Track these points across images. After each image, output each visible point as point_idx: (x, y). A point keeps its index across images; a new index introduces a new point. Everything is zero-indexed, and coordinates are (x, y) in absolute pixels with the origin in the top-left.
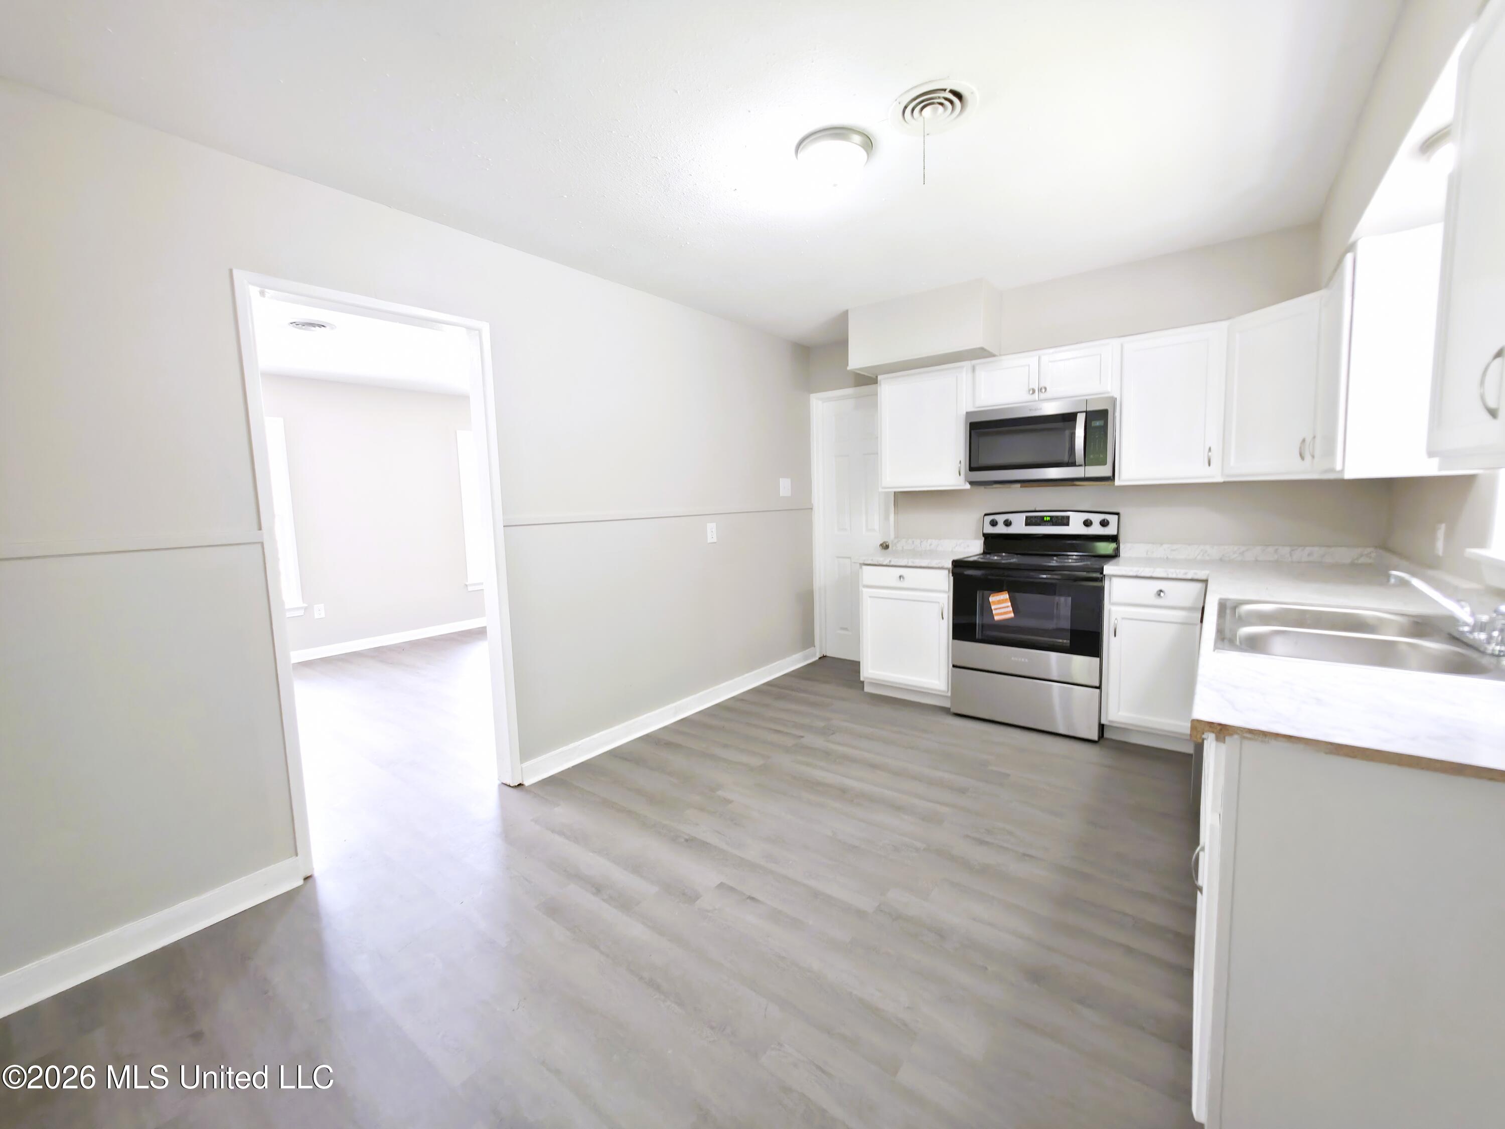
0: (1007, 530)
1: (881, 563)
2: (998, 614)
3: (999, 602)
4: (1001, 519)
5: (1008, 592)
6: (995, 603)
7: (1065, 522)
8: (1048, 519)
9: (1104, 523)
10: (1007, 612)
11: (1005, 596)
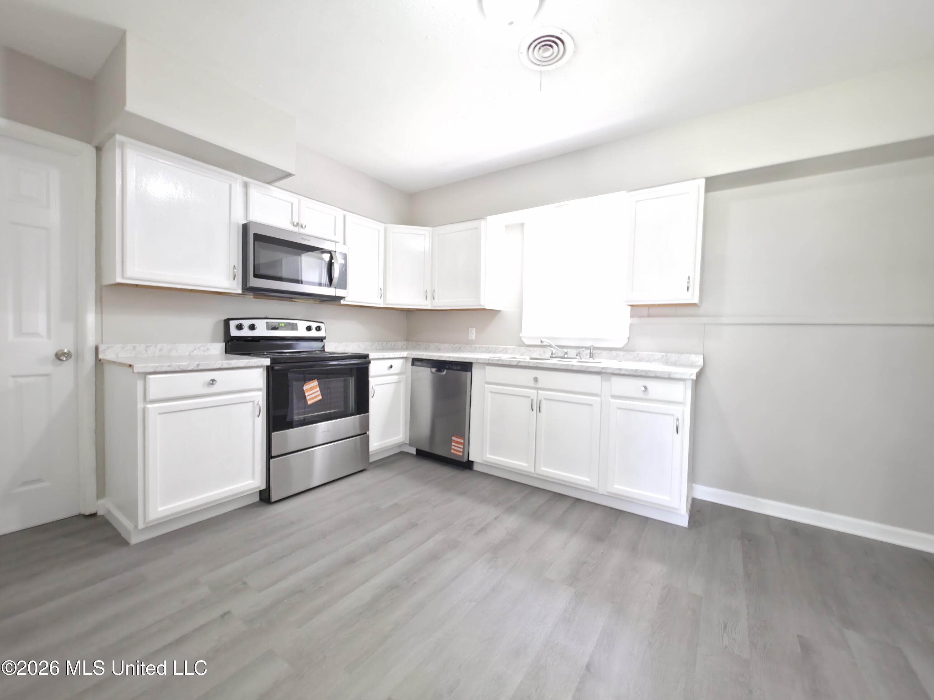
0: (253, 333)
1: (184, 368)
2: (310, 399)
3: (311, 389)
4: (246, 323)
5: (317, 380)
6: (308, 390)
7: (294, 327)
8: (283, 325)
9: (318, 329)
10: (317, 395)
11: (315, 383)
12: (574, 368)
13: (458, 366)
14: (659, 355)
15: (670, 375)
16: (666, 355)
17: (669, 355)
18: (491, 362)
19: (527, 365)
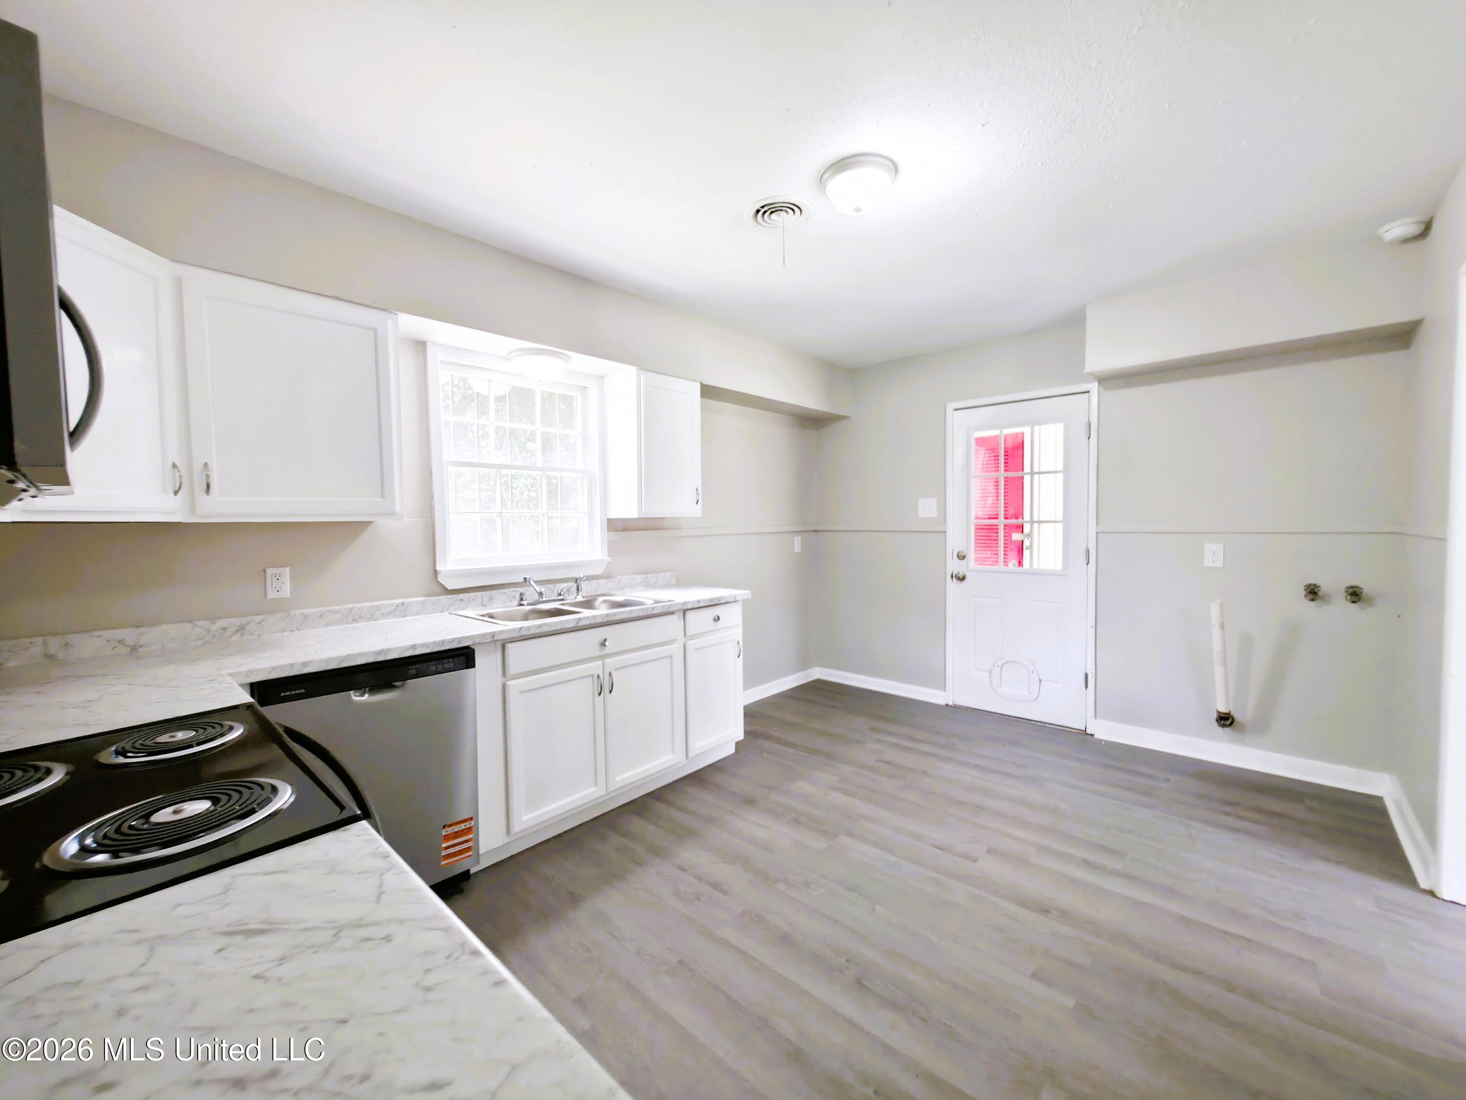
12: (655, 612)
13: (445, 661)
14: (640, 578)
15: (735, 598)
16: (647, 577)
17: (649, 576)
18: (526, 633)
19: (593, 622)
